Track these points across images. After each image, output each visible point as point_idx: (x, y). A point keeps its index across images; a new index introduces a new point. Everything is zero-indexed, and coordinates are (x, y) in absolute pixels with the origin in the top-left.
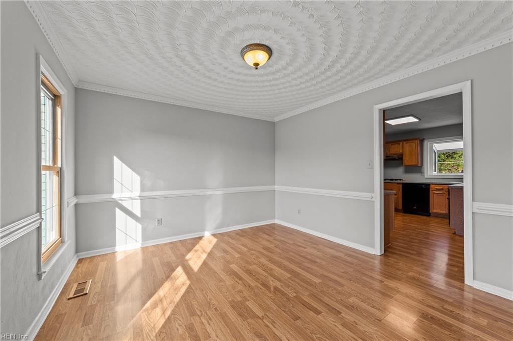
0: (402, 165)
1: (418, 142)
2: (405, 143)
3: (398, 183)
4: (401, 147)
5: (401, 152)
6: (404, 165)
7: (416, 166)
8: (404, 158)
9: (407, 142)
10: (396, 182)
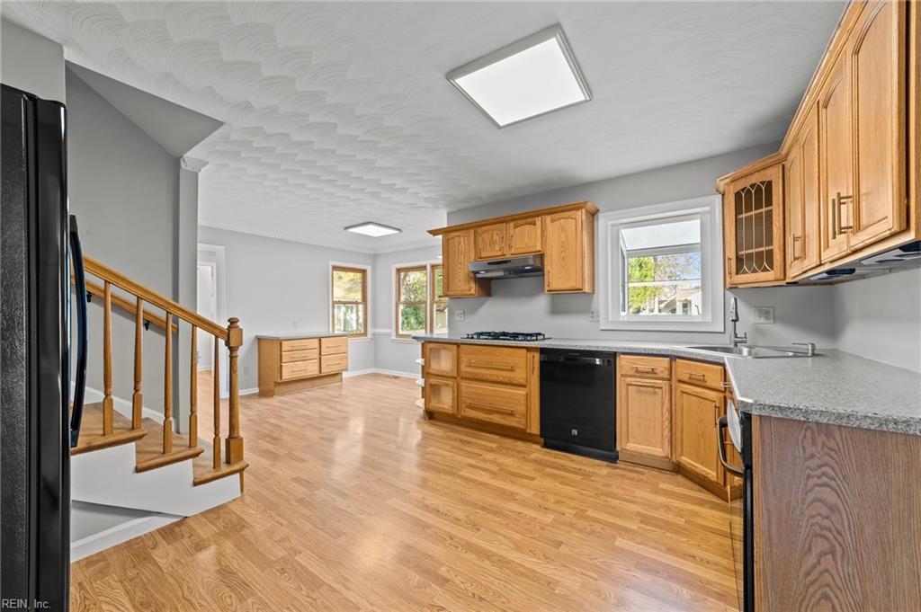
0: (543, 290)
1: (581, 215)
2: (548, 218)
3: (529, 349)
4: (539, 231)
5: (539, 248)
6: (547, 288)
7: (578, 291)
8: (547, 268)
9: (554, 216)
10: (524, 344)
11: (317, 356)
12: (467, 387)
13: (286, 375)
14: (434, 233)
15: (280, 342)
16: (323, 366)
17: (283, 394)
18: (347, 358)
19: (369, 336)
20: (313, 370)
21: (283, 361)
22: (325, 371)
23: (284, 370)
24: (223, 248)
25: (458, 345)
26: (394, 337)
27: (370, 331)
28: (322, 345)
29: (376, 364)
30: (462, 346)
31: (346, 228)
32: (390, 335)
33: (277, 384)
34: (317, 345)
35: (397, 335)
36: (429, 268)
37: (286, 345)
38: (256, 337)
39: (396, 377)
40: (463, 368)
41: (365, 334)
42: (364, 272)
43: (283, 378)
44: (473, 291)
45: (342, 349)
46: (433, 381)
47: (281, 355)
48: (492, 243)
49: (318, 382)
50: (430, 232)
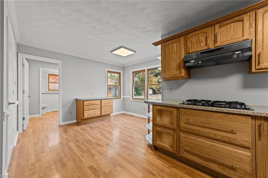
11: (100, 107)
12: (185, 138)
13: (86, 116)
14: (156, 44)
15: (83, 101)
16: (102, 112)
17: (84, 124)
18: (112, 108)
19: (122, 99)
20: (98, 113)
21: (85, 110)
22: (103, 114)
23: (85, 114)
24: (61, 61)
25: (177, 108)
26: (131, 99)
27: (122, 97)
28: (102, 103)
29: (124, 109)
30: (181, 109)
31: (112, 51)
32: (130, 98)
33: (82, 120)
34: (100, 103)
35: (133, 98)
36: (146, 71)
37: (86, 103)
38: (75, 99)
39: (132, 116)
40: (182, 124)
41: (120, 98)
42: (120, 73)
43: (85, 117)
44: (183, 74)
45: (110, 104)
46: (158, 129)
47: (83, 107)
48: (199, 42)
49: (100, 118)
50: (153, 44)
